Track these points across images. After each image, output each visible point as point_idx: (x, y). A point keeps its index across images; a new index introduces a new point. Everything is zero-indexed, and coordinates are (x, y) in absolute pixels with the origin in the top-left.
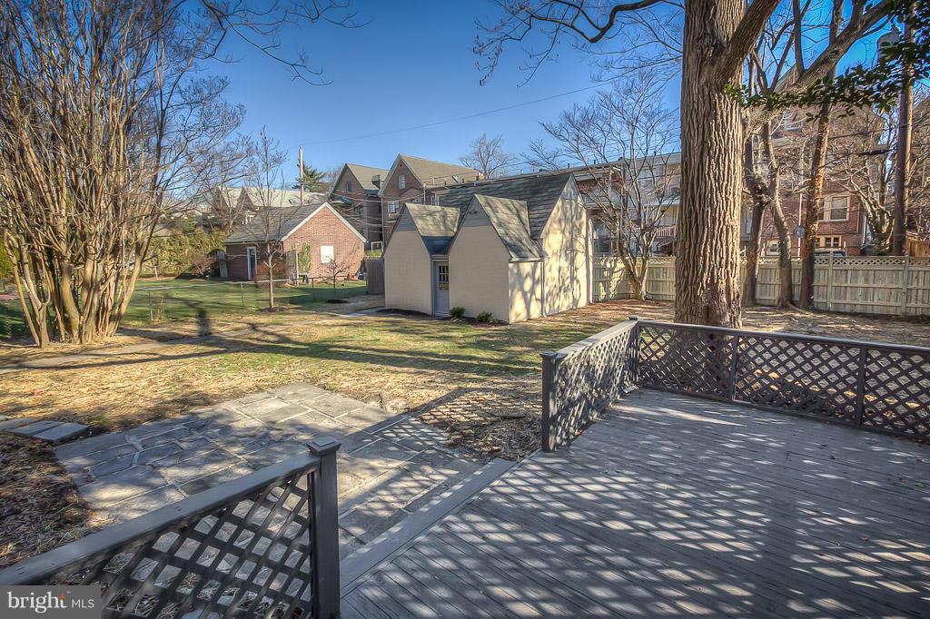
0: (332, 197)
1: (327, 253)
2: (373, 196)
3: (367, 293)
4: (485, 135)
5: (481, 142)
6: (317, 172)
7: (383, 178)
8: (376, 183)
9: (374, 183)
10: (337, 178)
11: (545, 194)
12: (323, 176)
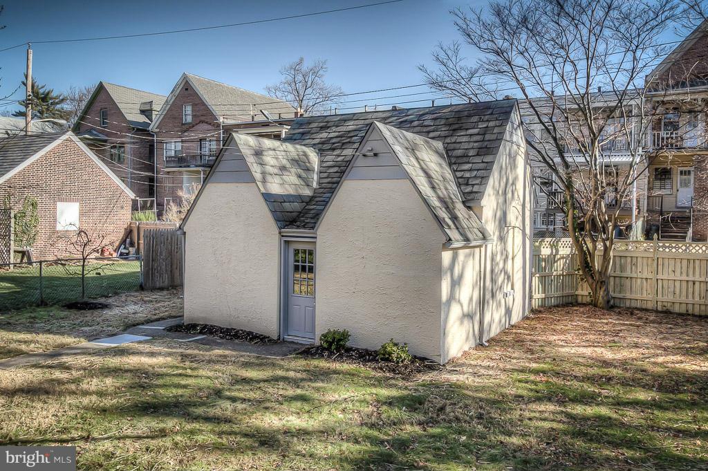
0: (77, 129)
1: (68, 215)
2: (141, 130)
3: (142, 288)
4: (302, 60)
5: (296, 69)
6: (54, 94)
7: (157, 107)
8: (146, 112)
9: (143, 112)
10: (83, 105)
11: (475, 131)
12: (63, 100)
